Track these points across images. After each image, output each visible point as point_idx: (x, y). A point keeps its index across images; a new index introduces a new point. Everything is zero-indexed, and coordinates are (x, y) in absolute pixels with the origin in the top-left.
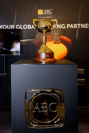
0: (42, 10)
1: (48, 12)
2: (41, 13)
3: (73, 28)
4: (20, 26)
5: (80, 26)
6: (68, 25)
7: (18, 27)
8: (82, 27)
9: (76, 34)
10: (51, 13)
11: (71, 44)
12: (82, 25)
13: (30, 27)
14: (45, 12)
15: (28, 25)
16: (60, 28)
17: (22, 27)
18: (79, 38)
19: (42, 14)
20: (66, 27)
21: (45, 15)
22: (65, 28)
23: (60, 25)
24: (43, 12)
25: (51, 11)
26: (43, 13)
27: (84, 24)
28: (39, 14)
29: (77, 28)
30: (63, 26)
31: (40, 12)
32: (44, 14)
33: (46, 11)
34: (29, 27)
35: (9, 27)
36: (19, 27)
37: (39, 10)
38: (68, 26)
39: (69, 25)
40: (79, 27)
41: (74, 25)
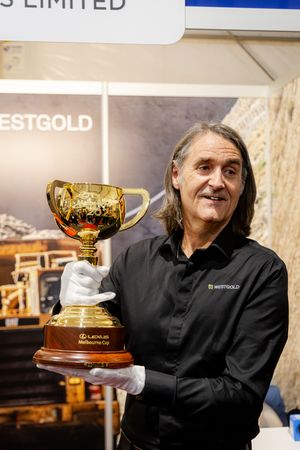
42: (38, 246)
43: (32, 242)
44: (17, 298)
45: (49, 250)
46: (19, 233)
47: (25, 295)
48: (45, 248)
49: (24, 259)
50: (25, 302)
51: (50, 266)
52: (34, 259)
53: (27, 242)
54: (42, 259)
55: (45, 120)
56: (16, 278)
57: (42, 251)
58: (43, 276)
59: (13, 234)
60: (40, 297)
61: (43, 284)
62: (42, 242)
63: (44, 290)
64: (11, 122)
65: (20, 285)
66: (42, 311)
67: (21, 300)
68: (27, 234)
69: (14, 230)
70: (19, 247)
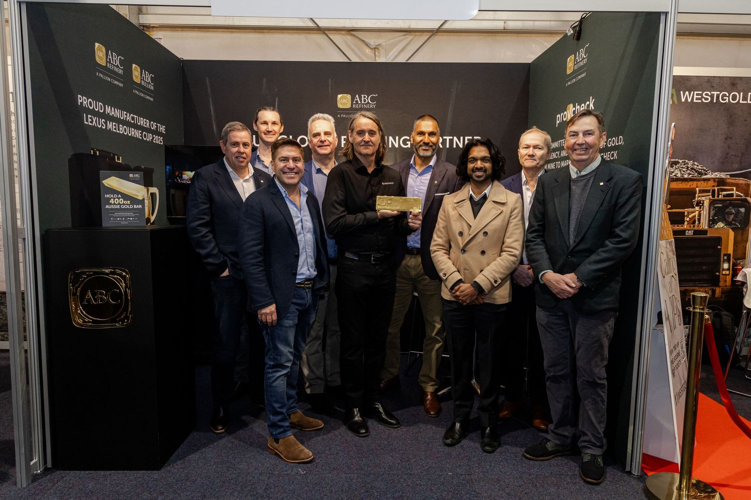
0: (349, 97)
2: (346, 104)
5: (451, 141)
8: (455, 146)
10: (373, 105)
12: (455, 139)
14: (357, 101)
16: (397, 146)
19: (349, 106)
21: (355, 109)
22: (409, 146)
23: (397, 138)
24: (352, 101)
25: (372, 99)
26: (352, 104)
27: (462, 138)
28: (340, 106)
29: (441, 146)
30: (405, 142)
31: (343, 101)
32: (354, 106)
33: (360, 98)
37: (339, 96)
40: (448, 146)
42: (711, 183)
43: (708, 180)
44: (695, 216)
45: (717, 186)
46: (700, 173)
47: (700, 215)
48: (716, 184)
49: (701, 191)
50: (699, 220)
51: (718, 197)
52: (708, 191)
53: (705, 180)
54: (714, 191)
55: (725, 95)
56: (695, 204)
57: (713, 186)
58: (712, 203)
59: (696, 174)
60: (709, 217)
61: (712, 208)
62: (714, 179)
63: (712, 212)
64: (702, 97)
65: (697, 208)
66: (709, 227)
67: (697, 217)
68: (706, 174)
69: (696, 171)
70: (699, 183)
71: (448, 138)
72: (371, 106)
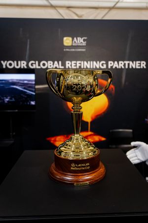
1: (80, 41)
3: (118, 67)
4: (35, 63)
5: (129, 64)
6: (110, 62)
7: (32, 64)
8: (131, 67)
9: (121, 77)
10: (84, 44)
11: (114, 92)
12: (131, 63)
13: (52, 64)
14: (75, 42)
15: (49, 62)
16: (98, 67)
17: (39, 65)
18: (127, 83)
20: (107, 66)
21: (74, 46)
22: (105, 67)
23: (98, 62)
25: (84, 40)
26: (72, 43)
27: (134, 62)
28: (65, 44)
29: (123, 67)
30: (102, 65)
31: (67, 41)
32: (74, 44)
33: (77, 39)
34: (49, 65)
35: (17, 65)
36: (34, 65)
37: (65, 38)
38: (111, 64)
39: (112, 62)
40: (127, 67)
41: (120, 62)
71: (127, 62)
72: (83, 45)
